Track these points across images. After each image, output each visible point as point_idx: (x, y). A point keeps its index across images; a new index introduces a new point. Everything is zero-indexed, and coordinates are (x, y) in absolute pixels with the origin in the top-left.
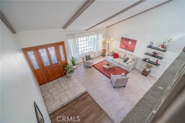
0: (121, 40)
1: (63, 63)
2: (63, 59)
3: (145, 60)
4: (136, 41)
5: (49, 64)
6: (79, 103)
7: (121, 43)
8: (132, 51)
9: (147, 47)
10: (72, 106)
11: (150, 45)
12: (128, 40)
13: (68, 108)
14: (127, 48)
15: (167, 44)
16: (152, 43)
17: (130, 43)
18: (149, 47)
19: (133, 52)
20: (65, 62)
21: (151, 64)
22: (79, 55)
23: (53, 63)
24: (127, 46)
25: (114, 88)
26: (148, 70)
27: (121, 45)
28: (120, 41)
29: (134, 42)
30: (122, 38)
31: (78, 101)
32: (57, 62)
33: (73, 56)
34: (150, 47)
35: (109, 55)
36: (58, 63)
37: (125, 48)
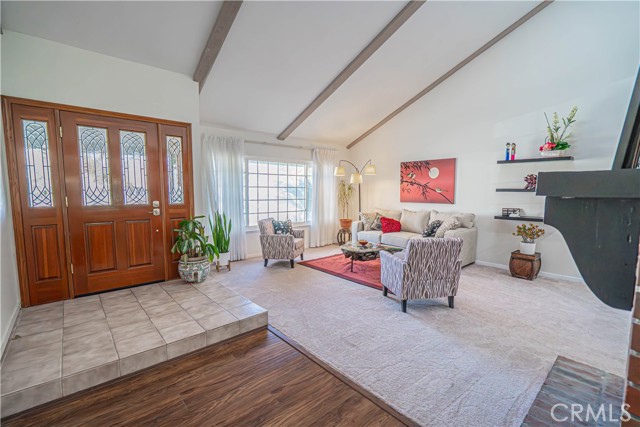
0: (400, 173)
1: (171, 211)
2: (176, 197)
3: (506, 216)
4: (452, 162)
5: (107, 201)
6: (215, 364)
7: (402, 182)
8: (448, 198)
9: (499, 162)
10: (167, 378)
11: (508, 154)
12: (427, 165)
13: (144, 387)
14: (427, 195)
15: (566, 134)
16: (511, 148)
17: (434, 173)
18: (507, 161)
19: (451, 201)
20: (183, 211)
21: (535, 224)
22: (248, 226)
23: (129, 201)
24: (425, 186)
25: (405, 311)
26: (529, 249)
27: (403, 190)
28: (400, 178)
29: (448, 165)
30: (405, 166)
31: (213, 356)
32: (145, 200)
33: (221, 213)
34: (510, 159)
35: (363, 229)
36: (151, 207)
37: (422, 197)
